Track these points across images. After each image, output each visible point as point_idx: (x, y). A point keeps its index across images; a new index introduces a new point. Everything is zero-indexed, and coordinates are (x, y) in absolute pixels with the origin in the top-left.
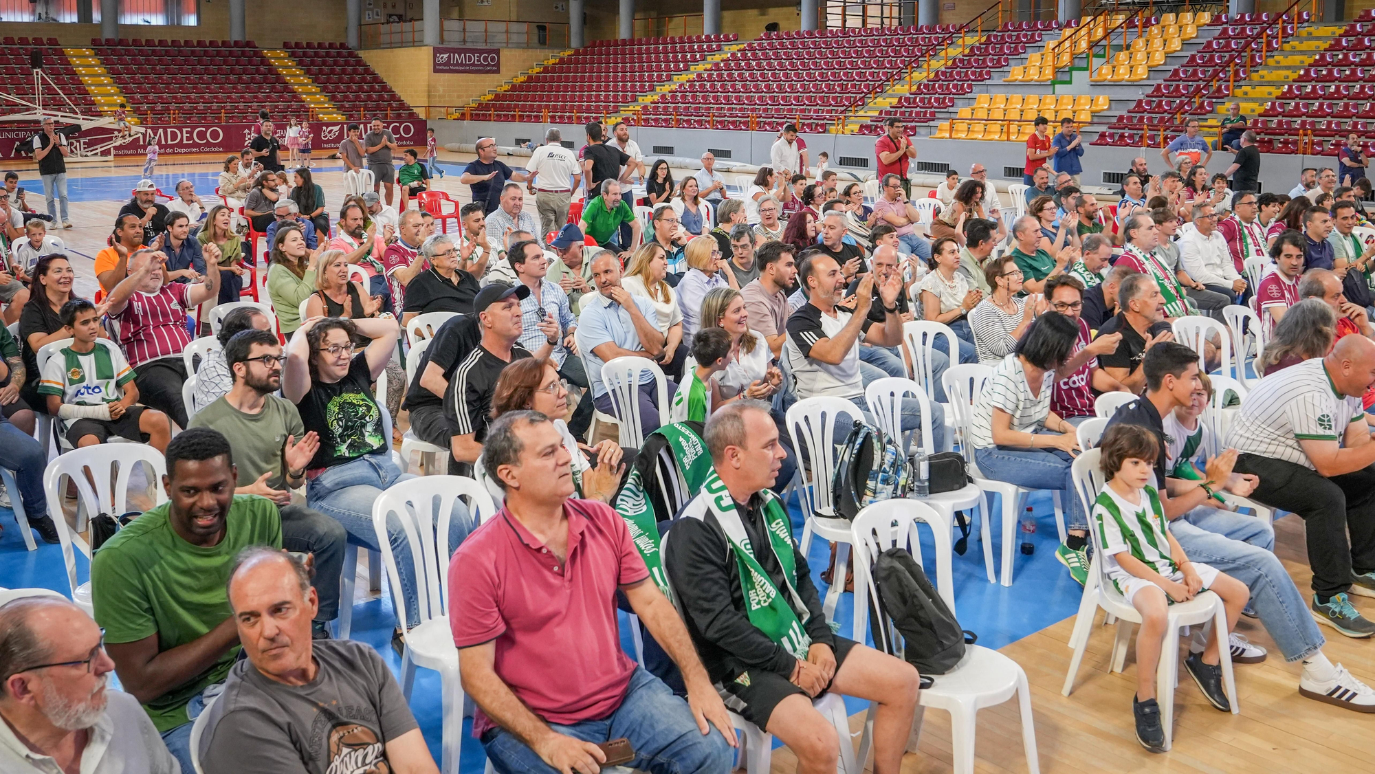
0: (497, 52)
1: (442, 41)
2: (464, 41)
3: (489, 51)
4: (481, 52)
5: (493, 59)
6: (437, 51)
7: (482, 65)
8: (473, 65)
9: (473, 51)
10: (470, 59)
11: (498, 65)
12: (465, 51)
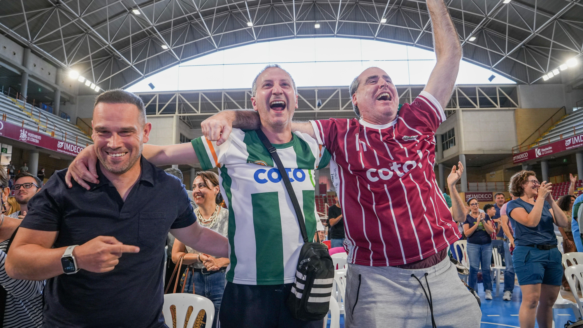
0: (492, 193)
1: (468, 190)
2: (478, 190)
3: (488, 193)
4: (485, 193)
5: (490, 196)
6: (466, 194)
7: (485, 198)
8: (482, 198)
9: (481, 193)
10: (480, 196)
11: (492, 198)
12: (478, 193)
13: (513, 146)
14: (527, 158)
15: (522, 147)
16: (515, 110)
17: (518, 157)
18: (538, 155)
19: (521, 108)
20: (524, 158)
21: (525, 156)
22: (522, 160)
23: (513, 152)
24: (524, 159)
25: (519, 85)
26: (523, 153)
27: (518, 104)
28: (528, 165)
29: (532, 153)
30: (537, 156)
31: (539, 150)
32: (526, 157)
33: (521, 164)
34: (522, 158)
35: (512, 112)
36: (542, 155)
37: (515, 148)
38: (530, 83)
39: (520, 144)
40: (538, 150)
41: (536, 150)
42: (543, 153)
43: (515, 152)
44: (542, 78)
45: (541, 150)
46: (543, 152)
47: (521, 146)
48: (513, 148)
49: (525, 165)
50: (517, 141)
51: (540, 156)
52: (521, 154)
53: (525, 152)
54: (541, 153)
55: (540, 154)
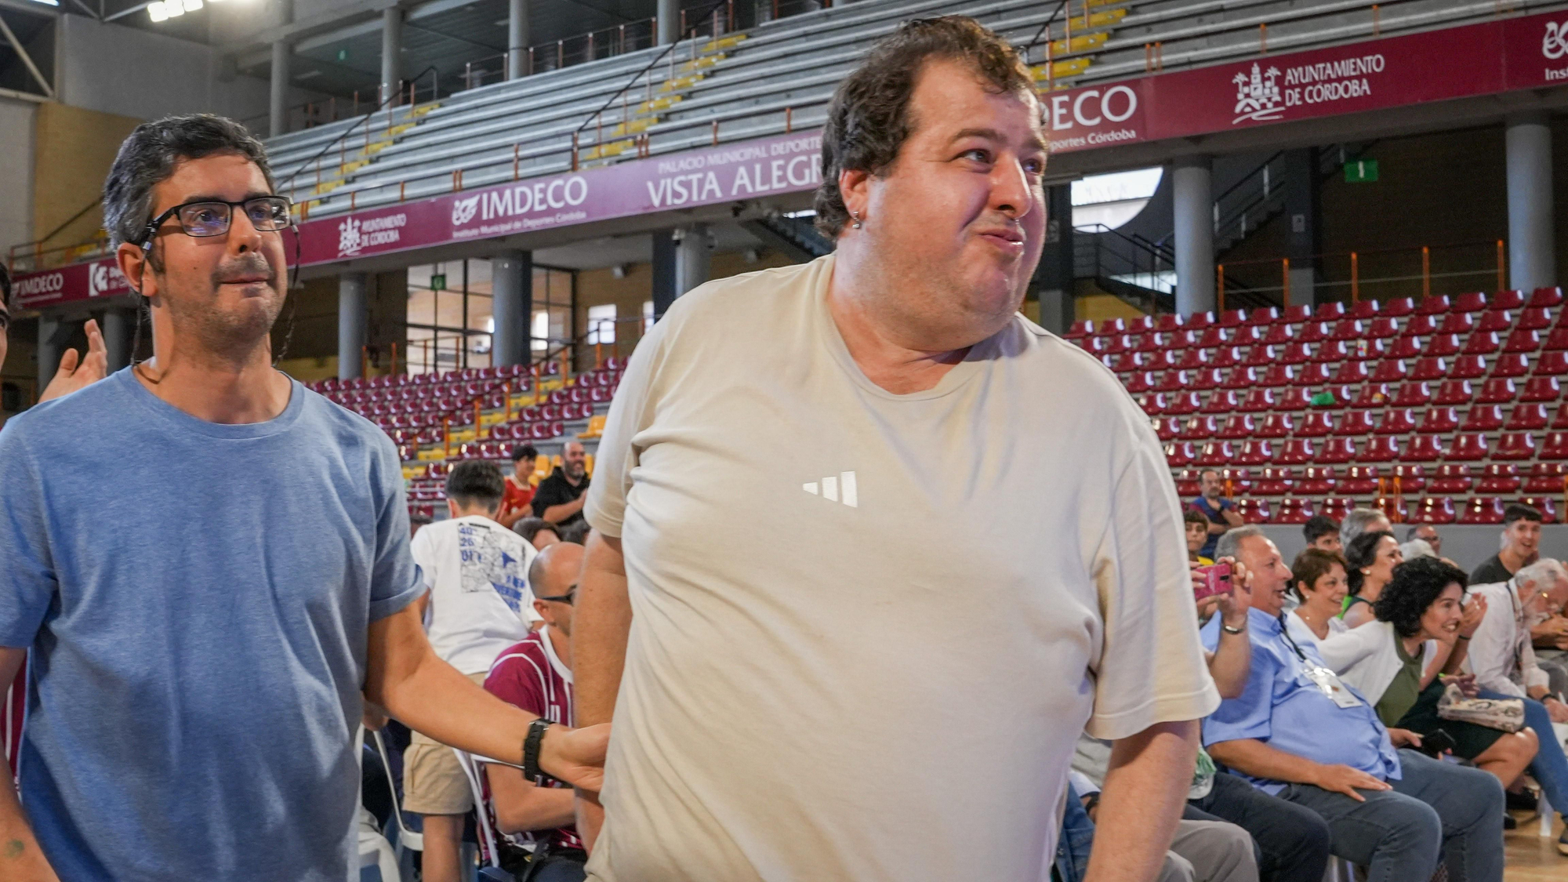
13: (13, 243)
14: (59, 295)
15: (47, 252)
16: (38, 104)
17: (29, 287)
18: (96, 288)
19: (61, 101)
20: (48, 292)
21: (51, 284)
22: (42, 298)
23: (11, 264)
24: (47, 297)
25: (66, 16)
26: (47, 273)
27: (51, 85)
28: (59, 319)
29: (76, 279)
30: (93, 292)
31: (103, 270)
32: (55, 291)
33: (35, 314)
34: (41, 294)
35: (28, 111)
36: (109, 292)
37: (18, 252)
38: (108, 13)
39: (40, 236)
40: (97, 269)
41: (93, 267)
42: (114, 285)
43: (20, 266)
44: (145, 10)
45: (108, 272)
46: (115, 279)
47: (45, 247)
48: (13, 248)
49: (48, 320)
50: (31, 225)
51: (102, 293)
52: (40, 275)
53: (54, 272)
54: (108, 283)
55: (103, 285)
